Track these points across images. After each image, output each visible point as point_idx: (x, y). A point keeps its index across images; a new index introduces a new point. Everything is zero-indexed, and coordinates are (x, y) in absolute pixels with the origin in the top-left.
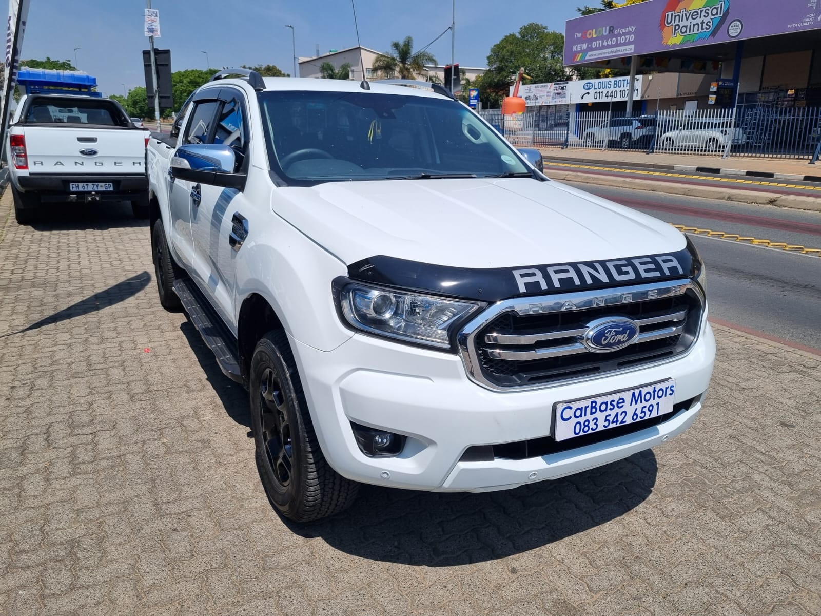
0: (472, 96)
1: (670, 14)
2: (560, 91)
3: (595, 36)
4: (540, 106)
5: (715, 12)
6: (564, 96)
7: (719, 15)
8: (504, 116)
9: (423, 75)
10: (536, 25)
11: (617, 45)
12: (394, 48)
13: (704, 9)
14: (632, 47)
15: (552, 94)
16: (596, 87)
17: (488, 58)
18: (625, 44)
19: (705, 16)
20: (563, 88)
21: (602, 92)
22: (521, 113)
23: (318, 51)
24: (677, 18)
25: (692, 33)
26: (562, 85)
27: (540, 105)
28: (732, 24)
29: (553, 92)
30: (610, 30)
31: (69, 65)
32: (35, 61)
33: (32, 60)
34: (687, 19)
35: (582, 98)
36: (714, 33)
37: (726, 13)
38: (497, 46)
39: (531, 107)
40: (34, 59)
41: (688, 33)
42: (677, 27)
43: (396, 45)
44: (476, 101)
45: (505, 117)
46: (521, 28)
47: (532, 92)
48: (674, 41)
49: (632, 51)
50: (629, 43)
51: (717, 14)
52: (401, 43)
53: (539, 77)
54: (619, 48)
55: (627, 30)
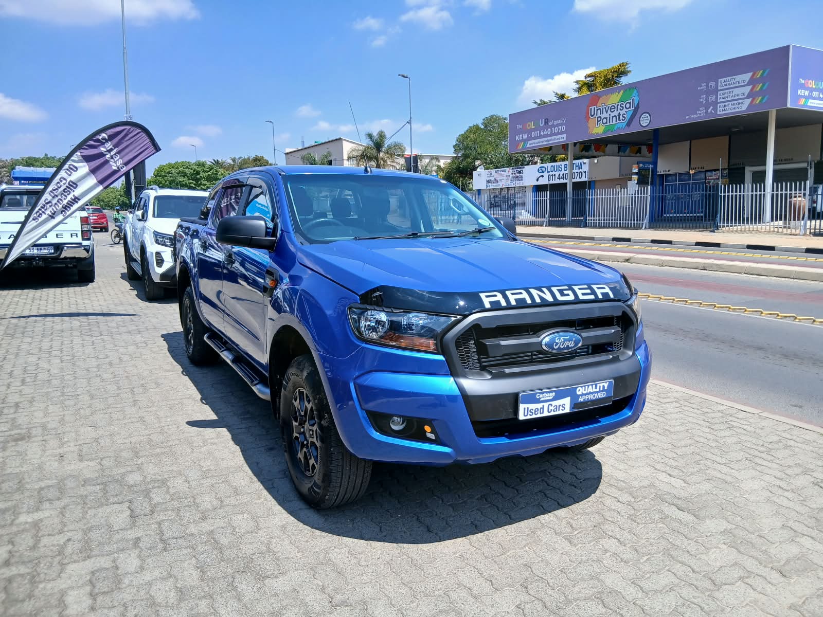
1: (593, 108)
2: (517, 175)
3: (533, 127)
4: (501, 189)
5: (628, 106)
6: (521, 179)
7: (631, 109)
9: (396, 163)
10: (497, 117)
11: (552, 134)
12: (368, 139)
13: (620, 103)
14: (564, 136)
15: (510, 178)
16: (549, 170)
17: (454, 147)
18: (559, 134)
19: (620, 110)
20: (520, 172)
21: (555, 175)
23: (303, 142)
24: (599, 111)
25: (611, 123)
26: (519, 170)
27: (501, 187)
28: (643, 116)
29: (511, 176)
30: (545, 122)
34: (607, 113)
35: (537, 180)
36: (629, 124)
37: (637, 107)
38: (462, 136)
39: (493, 189)
41: (608, 124)
42: (599, 119)
43: (371, 137)
46: (484, 120)
47: (493, 176)
48: (597, 131)
49: (565, 139)
50: (562, 133)
51: (630, 107)
52: (375, 134)
53: (501, 163)
54: (553, 137)
55: (560, 122)
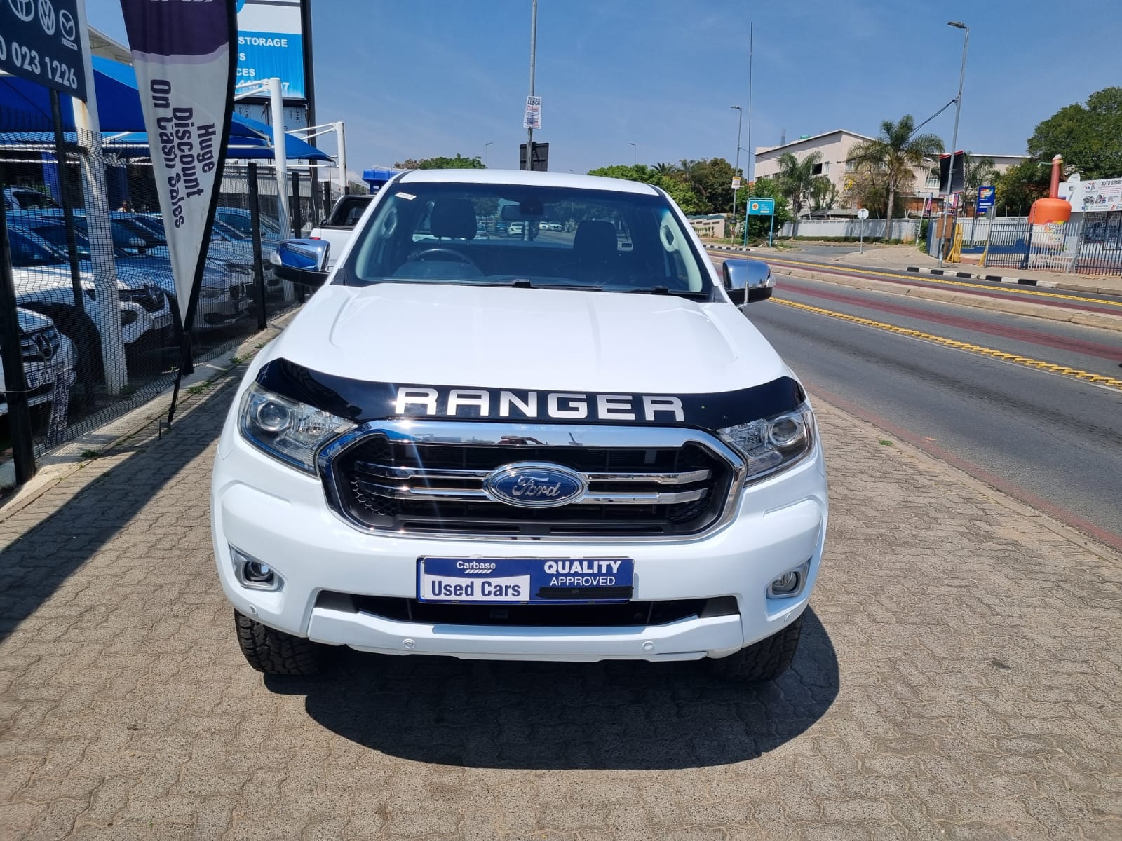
0: (983, 197)
4: (1108, 212)
8: (1032, 226)
9: (924, 168)
12: (883, 131)
17: (1030, 141)
22: (1061, 223)
23: (782, 138)
27: (1109, 210)
31: (479, 162)
32: (445, 158)
33: (441, 158)
38: (1046, 123)
40: (443, 157)
43: (888, 127)
44: (990, 204)
45: (1034, 228)
47: (1097, 191)
52: (896, 124)
53: (1115, 168)
